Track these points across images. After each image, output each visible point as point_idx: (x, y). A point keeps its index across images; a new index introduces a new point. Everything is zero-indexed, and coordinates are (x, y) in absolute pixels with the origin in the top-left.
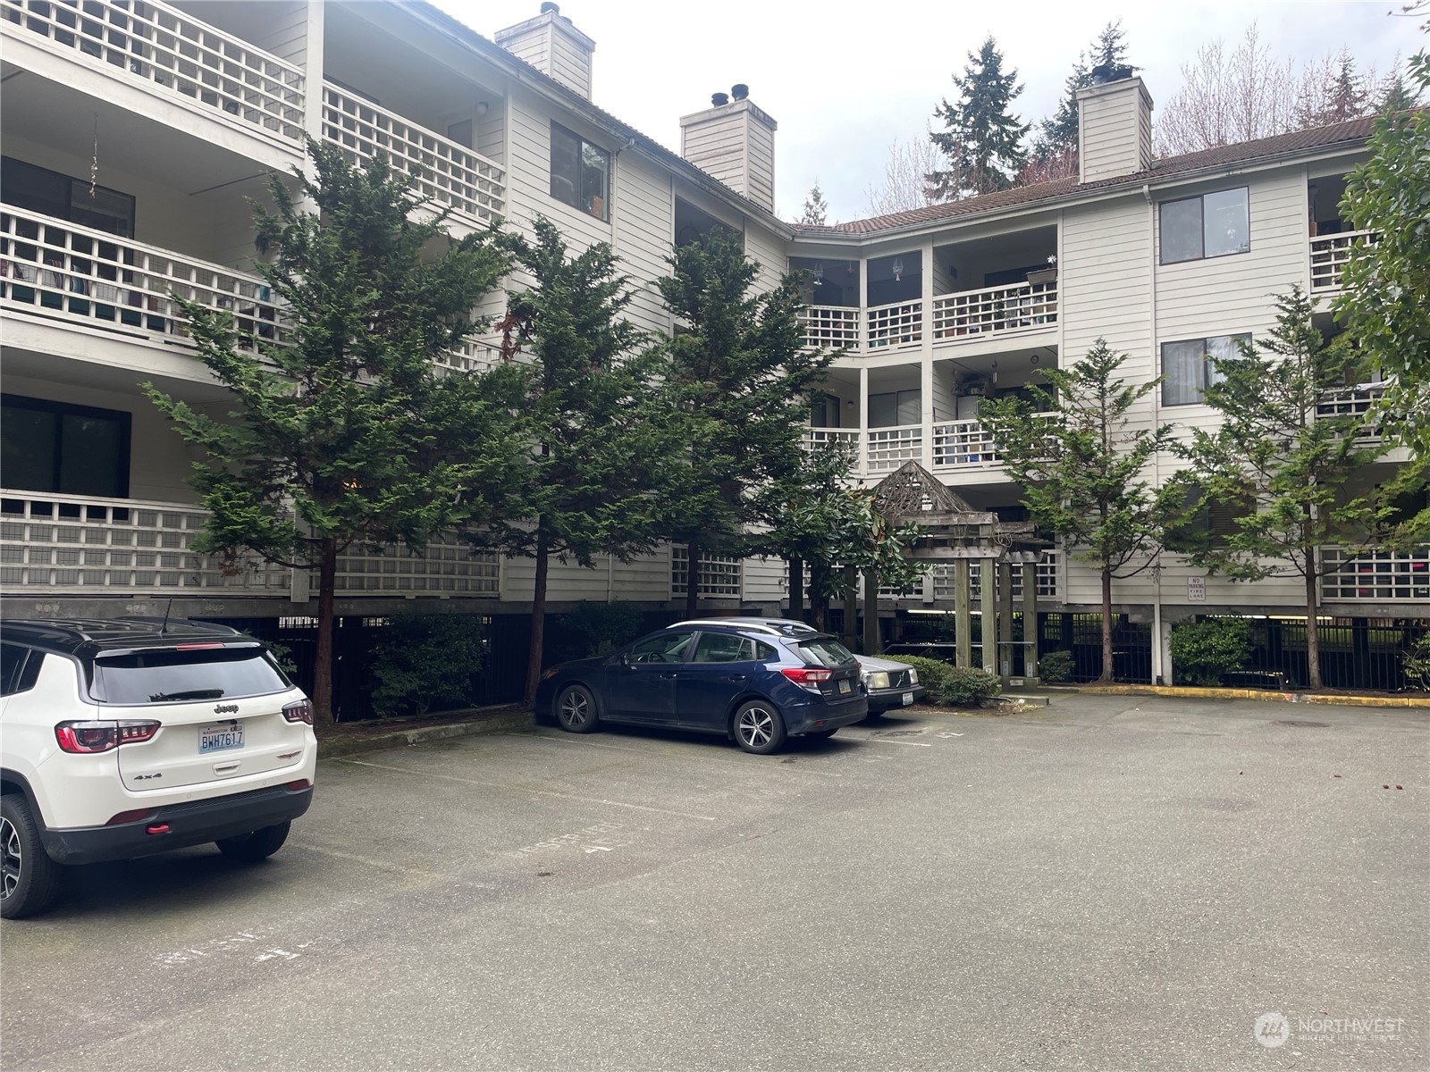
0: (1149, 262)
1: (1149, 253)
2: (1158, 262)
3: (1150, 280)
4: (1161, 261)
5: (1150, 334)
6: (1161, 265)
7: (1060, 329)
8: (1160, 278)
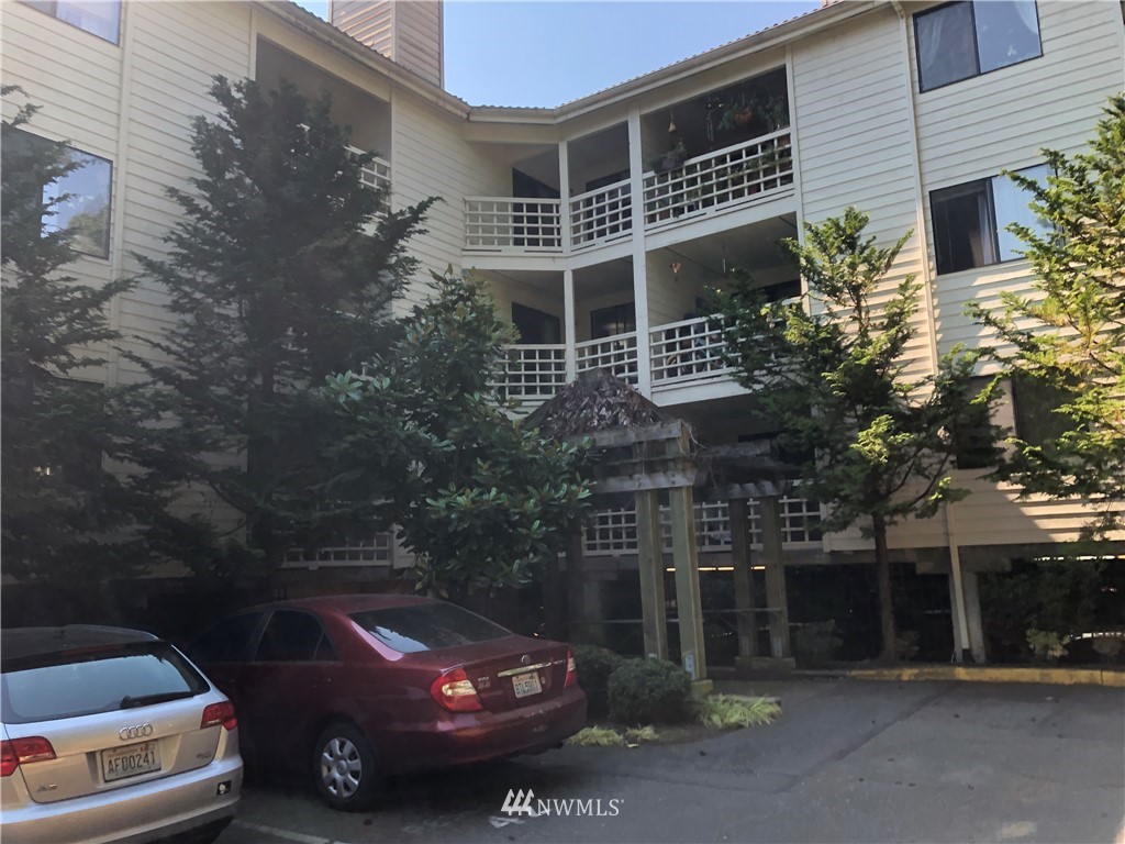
0: (907, 90)
1: (906, 80)
2: (918, 90)
3: (909, 114)
4: (921, 88)
5: (915, 182)
6: (921, 92)
7: (797, 193)
8: (922, 110)
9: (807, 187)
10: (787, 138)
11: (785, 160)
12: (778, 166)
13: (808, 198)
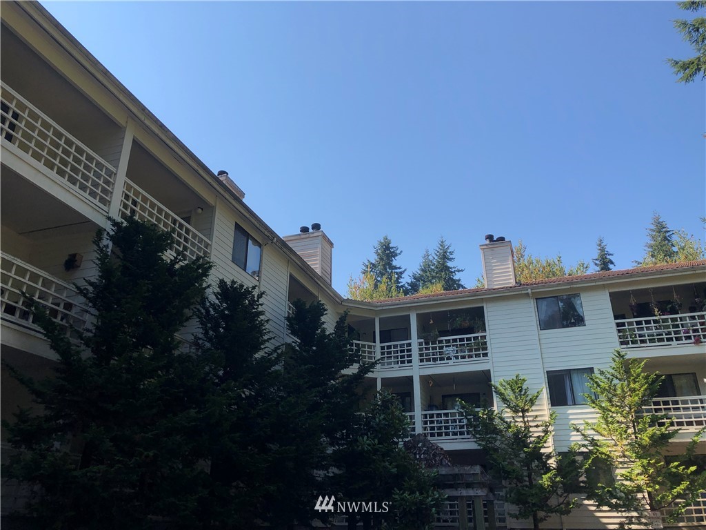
0: (535, 328)
1: (534, 323)
3: (536, 337)
4: (540, 328)
7: (490, 361)
8: (542, 337)
9: (495, 360)
10: (485, 337)
11: (484, 346)
12: (481, 348)
13: (495, 365)
